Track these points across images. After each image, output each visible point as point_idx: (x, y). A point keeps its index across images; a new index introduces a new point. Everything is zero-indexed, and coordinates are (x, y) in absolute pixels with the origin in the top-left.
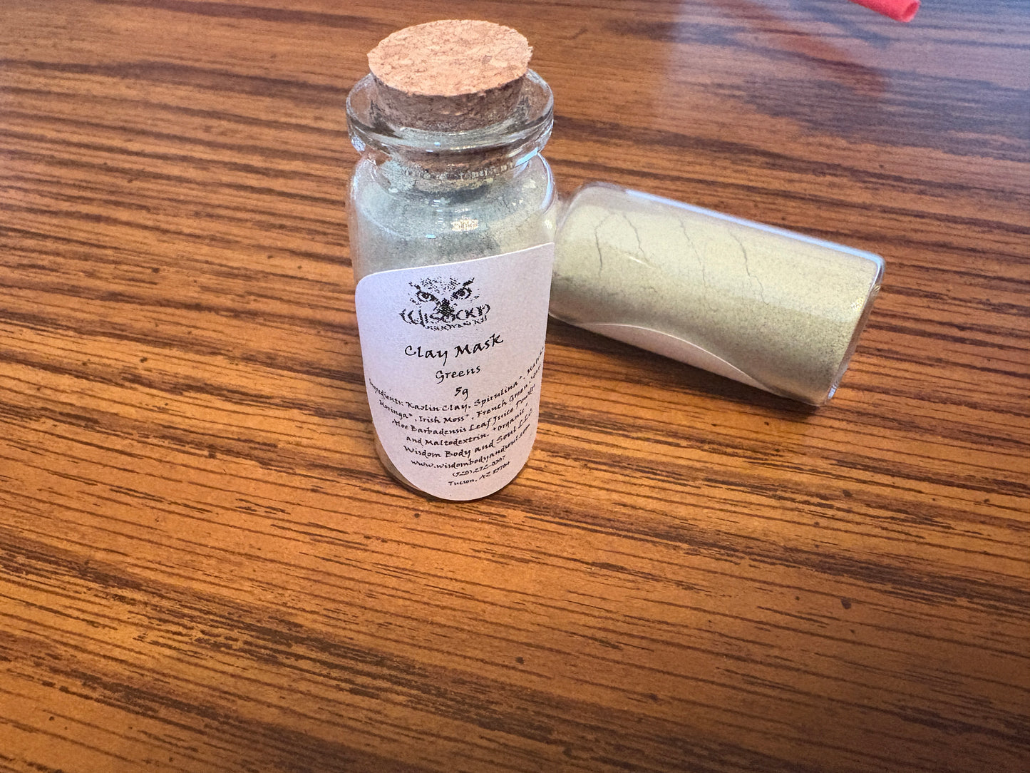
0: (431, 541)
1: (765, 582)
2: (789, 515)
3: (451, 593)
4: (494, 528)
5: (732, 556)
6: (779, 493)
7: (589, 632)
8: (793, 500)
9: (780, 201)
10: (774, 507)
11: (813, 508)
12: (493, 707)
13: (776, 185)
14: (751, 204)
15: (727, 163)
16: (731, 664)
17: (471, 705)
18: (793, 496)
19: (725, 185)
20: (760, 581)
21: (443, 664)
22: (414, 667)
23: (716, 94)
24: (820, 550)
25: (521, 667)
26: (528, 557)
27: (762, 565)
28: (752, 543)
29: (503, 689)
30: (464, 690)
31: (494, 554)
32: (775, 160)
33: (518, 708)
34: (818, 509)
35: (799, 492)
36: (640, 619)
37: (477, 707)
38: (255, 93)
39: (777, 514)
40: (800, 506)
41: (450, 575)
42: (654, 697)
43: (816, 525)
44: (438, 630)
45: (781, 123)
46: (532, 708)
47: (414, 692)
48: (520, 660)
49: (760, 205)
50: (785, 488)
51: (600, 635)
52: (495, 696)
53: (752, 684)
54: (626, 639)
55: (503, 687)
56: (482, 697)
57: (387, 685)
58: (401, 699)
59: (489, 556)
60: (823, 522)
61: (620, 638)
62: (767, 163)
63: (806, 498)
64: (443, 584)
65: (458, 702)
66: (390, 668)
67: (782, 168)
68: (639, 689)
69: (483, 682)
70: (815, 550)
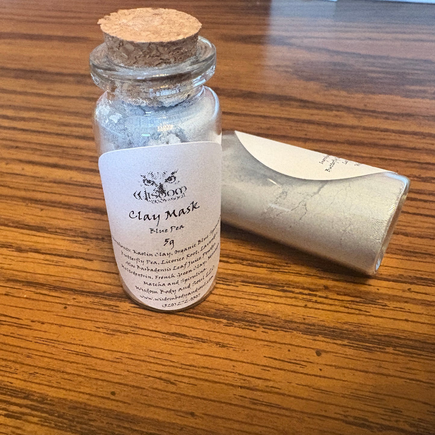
0: (71, 323)
1: (270, 342)
2: (290, 301)
3: (77, 354)
4: (110, 314)
5: (252, 326)
6: (285, 288)
7: (158, 375)
8: (293, 292)
9: (305, 125)
10: (281, 297)
11: (305, 296)
12: (92, 423)
13: (304, 117)
14: (288, 127)
15: (277, 106)
16: (243, 392)
17: (78, 422)
18: (293, 290)
19: (274, 118)
20: (267, 341)
21: (65, 397)
22: (47, 399)
23: (276, 70)
24: (307, 321)
25: (112, 397)
26: (128, 330)
27: (269, 331)
28: (265, 318)
29: (100, 411)
30: (75, 413)
31: (108, 329)
32: (304, 104)
33: (107, 423)
34: (308, 297)
35: (298, 287)
36: (190, 366)
37: (81, 423)
38: (17, 77)
39: (282, 300)
40: (297, 295)
41: (79, 342)
42: (192, 414)
43: (306, 306)
44: (66, 376)
45: (312, 85)
46: (115, 422)
47: (44, 415)
48: (113, 393)
49: (294, 128)
50: (288, 285)
51: (164, 376)
52: (94, 416)
53: (255, 404)
54: (180, 379)
55: (99, 410)
56: (86, 417)
57: (28, 411)
58: (35, 420)
59: (105, 331)
60: (310, 304)
61: (176, 378)
62: (300, 106)
63: (301, 291)
64: (74, 348)
65: (70, 420)
66: (32, 400)
67: (308, 108)
68: (184, 409)
69: (88, 408)
70: (303, 321)
